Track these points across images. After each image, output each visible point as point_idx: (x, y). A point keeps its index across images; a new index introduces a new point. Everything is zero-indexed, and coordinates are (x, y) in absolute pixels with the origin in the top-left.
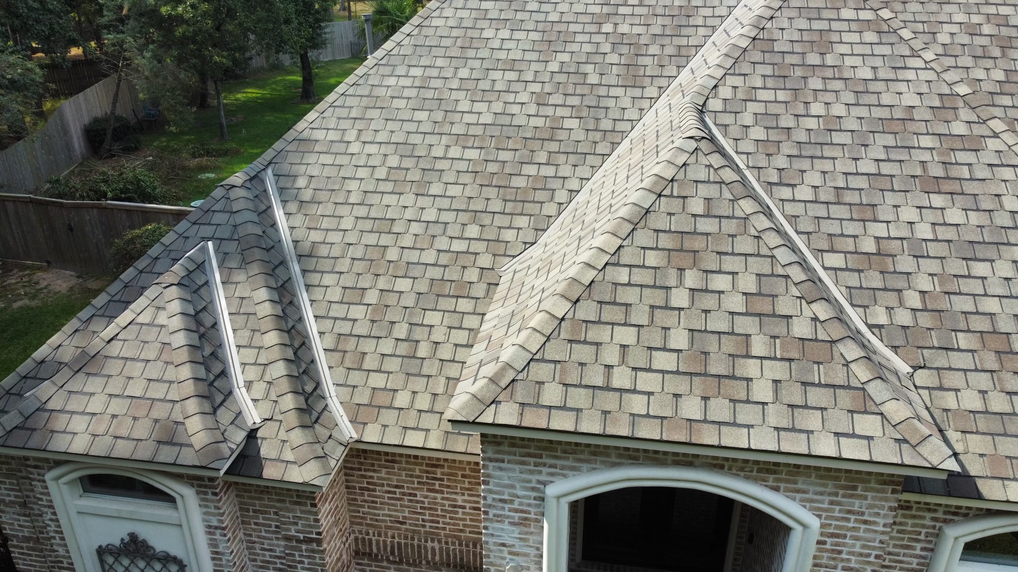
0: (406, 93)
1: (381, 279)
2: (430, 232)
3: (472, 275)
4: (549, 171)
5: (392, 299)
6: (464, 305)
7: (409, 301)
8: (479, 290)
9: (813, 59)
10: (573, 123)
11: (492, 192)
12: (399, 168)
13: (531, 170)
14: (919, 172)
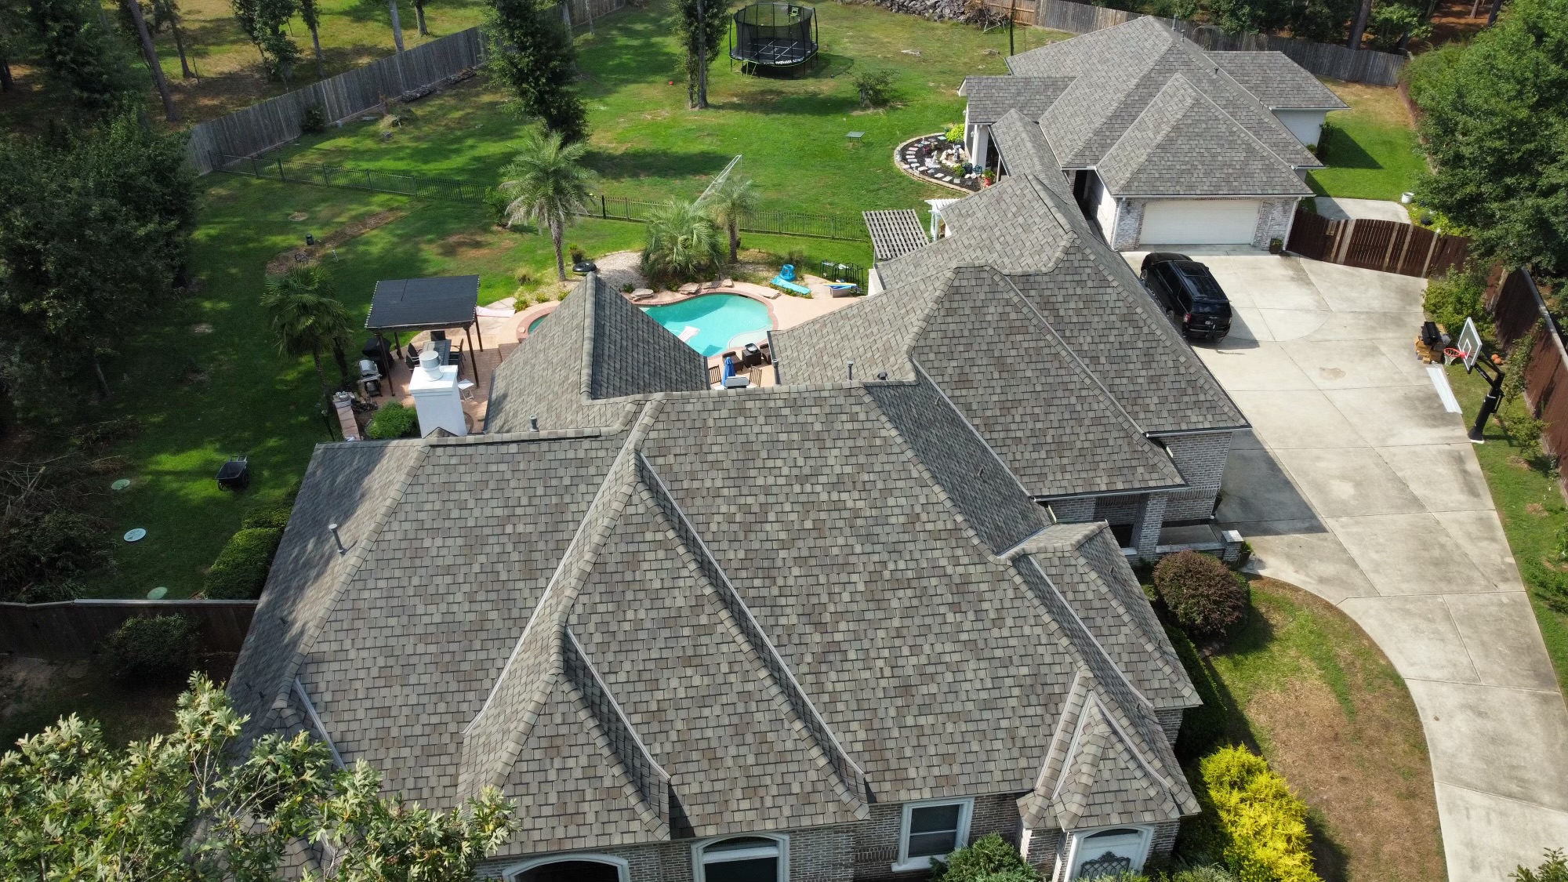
0: (379, 603)
1: (391, 751)
2: (415, 712)
3: (446, 739)
4: (483, 655)
5: (400, 764)
6: (445, 760)
7: (411, 763)
8: (452, 748)
9: (629, 576)
10: (493, 615)
11: (448, 677)
12: (386, 667)
13: (471, 656)
14: (681, 654)
